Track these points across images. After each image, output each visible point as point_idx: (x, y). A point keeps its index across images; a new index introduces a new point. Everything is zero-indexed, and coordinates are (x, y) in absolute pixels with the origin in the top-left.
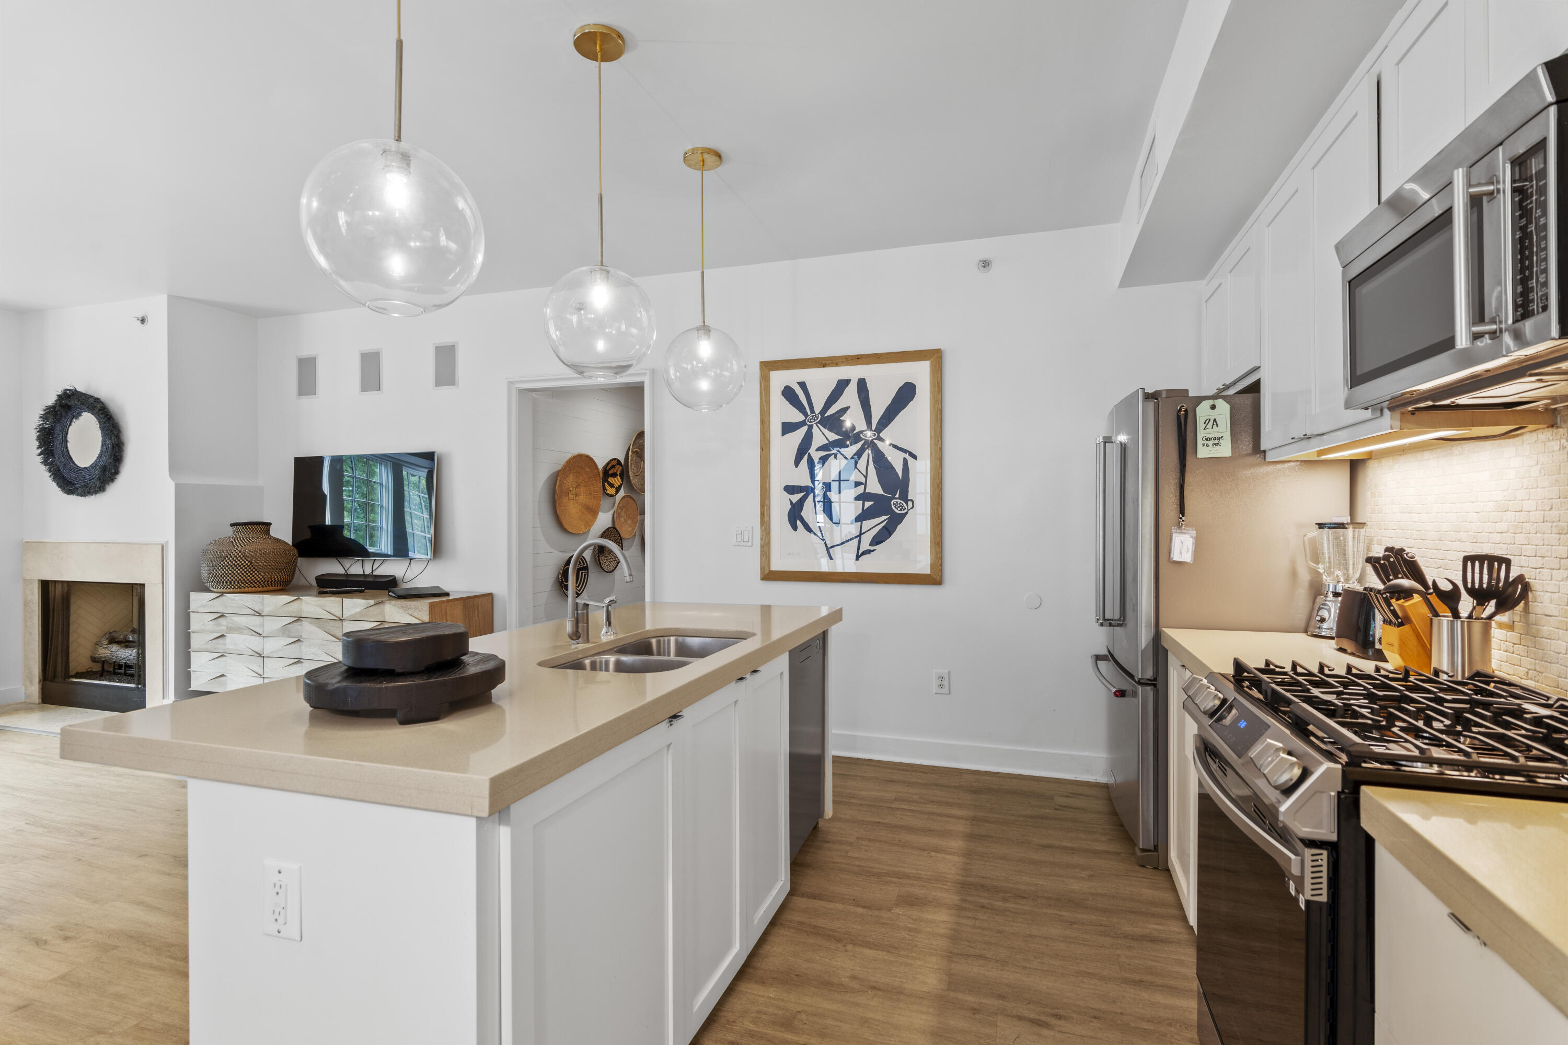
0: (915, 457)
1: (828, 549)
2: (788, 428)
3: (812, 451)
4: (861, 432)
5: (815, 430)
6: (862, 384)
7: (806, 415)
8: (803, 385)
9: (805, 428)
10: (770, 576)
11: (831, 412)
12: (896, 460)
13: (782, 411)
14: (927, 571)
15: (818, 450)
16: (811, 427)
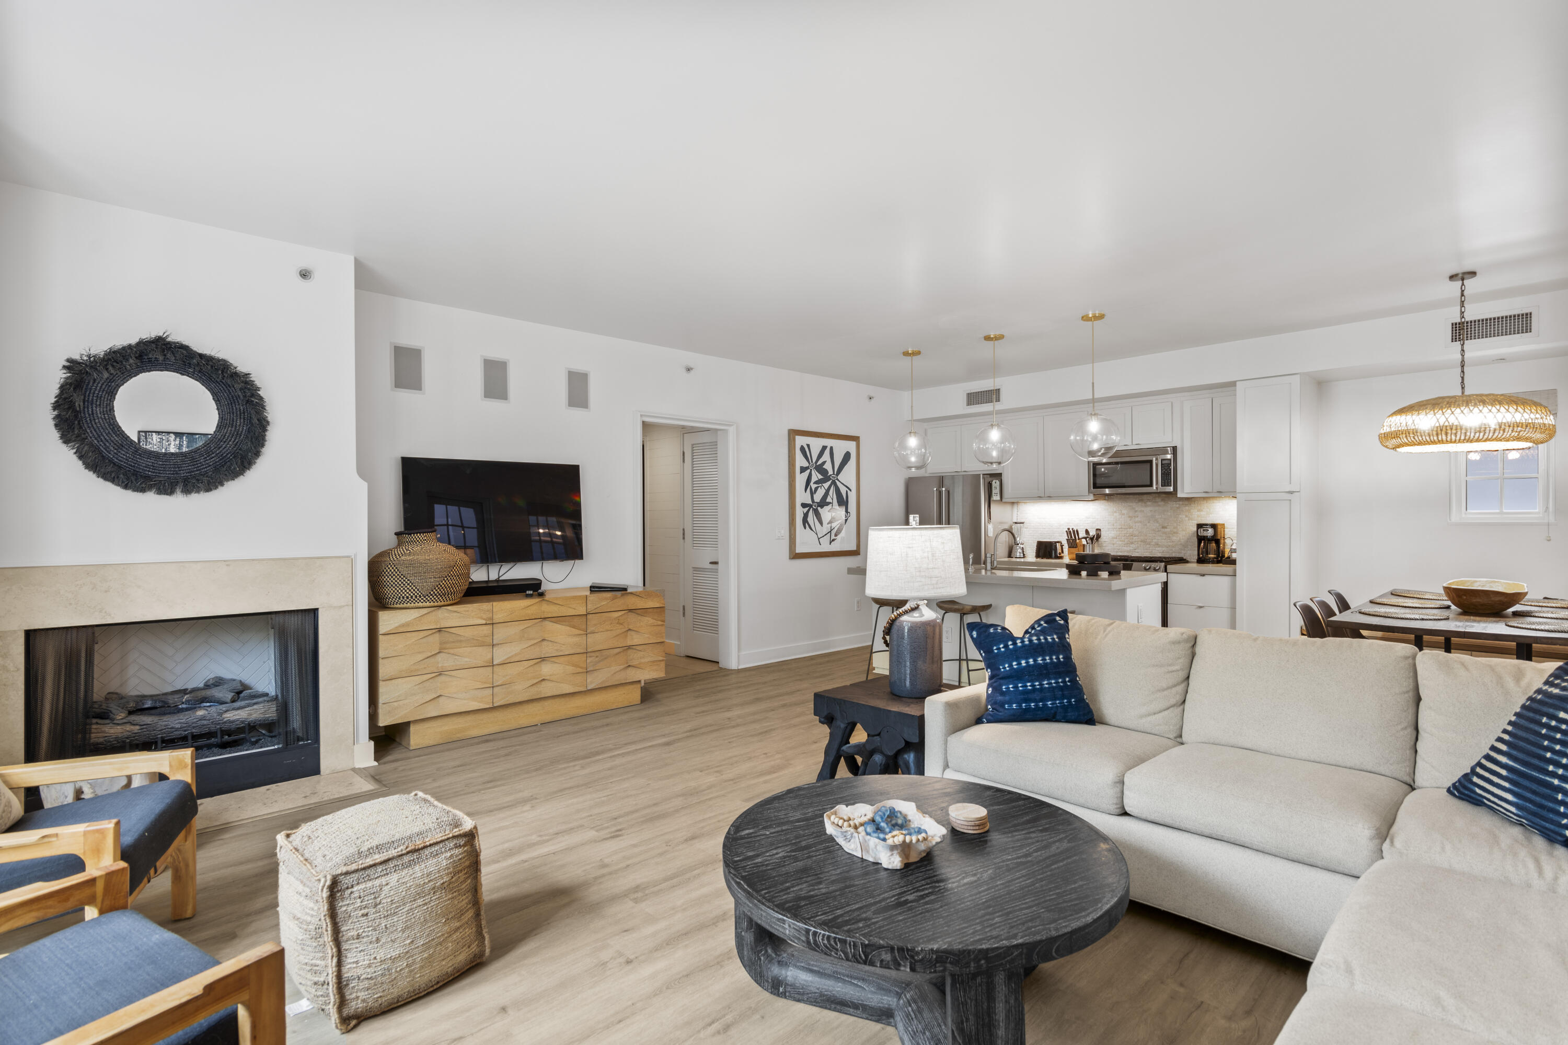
0: (851, 490)
1: (819, 539)
2: (803, 470)
3: (812, 484)
4: (831, 475)
5: (813, 472)
6: (831, 448)
7: (809, 463)
8: (808, 446)
9: (809, 471)
10: (795, 556)
11: (819, 463)
12: (843, 490)
13: (800, 461)
14: (855, 549)
15: (814, 483)
16: (811, 470)
